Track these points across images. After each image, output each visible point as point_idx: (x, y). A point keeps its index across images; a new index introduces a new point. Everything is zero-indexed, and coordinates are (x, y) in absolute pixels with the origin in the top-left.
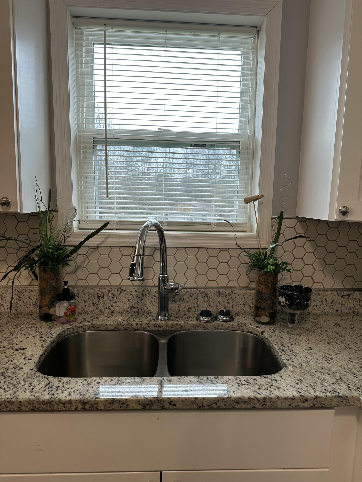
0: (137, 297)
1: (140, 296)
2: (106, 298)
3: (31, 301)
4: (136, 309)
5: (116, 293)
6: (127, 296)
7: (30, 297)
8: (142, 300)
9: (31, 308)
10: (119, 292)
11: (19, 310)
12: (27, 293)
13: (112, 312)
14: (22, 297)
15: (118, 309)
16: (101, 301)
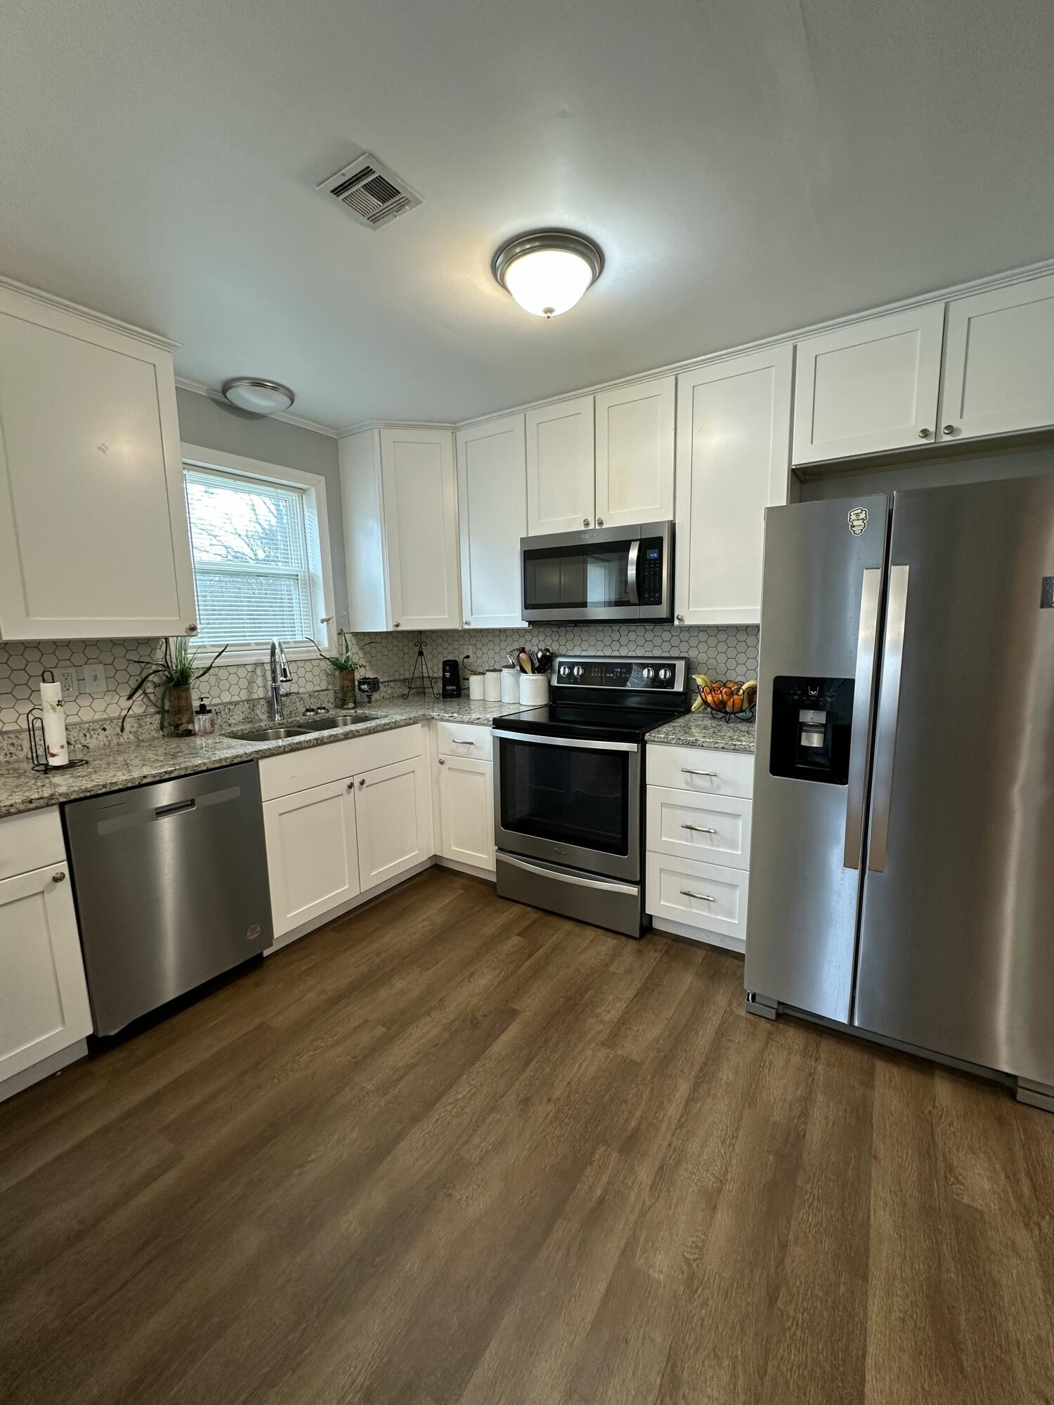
0: (249, 708)
1: (251, 707)
2: (223, 713)
3: (152, 727)
4: (250, 719)
5: (232, 707)
6: (241, 709)
7: (151, 723)
8: (253, 710)
9: (153, 733)
10: (233, 706)
11: (140, 738)
12: (147, 719)
13: (230, 725)
14: (143, 724)
15: (234, 721)
16: (219, 717)
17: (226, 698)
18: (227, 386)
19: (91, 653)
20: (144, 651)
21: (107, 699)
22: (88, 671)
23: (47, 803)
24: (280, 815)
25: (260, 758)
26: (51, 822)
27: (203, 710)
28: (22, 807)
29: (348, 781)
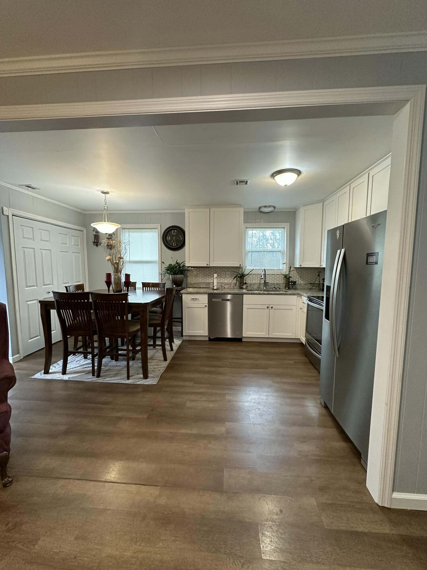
2: (252, 285)
5: (254, 284)
6: (257, 285)
8: (260, 286)
17: (254, 282)
18: (260, 208)
19: (228, 269)
20: (238, 269)
21: (230, 279)
22: (227, 273)
23: (206, 293)
24: (247, 308)
25: (244, 294)
26: (206, 296)
27: (246, 283)
28: (202, 293)
29: (267, 306)
